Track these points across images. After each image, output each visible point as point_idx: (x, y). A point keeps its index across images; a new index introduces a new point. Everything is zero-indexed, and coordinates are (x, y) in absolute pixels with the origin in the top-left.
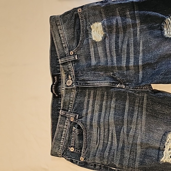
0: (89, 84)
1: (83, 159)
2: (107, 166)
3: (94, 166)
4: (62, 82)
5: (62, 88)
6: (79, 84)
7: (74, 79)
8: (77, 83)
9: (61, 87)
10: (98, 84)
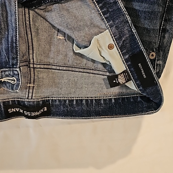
0: (12, 38)
1: (153, 53)
2: (165, 7)
3: (165, 33)
4: (18, 98)
5: (30, 98)
6: (15, 62)
7: (6, 71)
8: (13, 65)
9: (27, 100)
10: (13, 20)
